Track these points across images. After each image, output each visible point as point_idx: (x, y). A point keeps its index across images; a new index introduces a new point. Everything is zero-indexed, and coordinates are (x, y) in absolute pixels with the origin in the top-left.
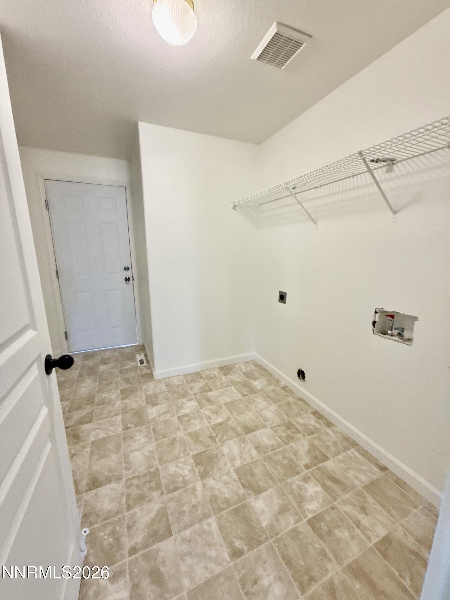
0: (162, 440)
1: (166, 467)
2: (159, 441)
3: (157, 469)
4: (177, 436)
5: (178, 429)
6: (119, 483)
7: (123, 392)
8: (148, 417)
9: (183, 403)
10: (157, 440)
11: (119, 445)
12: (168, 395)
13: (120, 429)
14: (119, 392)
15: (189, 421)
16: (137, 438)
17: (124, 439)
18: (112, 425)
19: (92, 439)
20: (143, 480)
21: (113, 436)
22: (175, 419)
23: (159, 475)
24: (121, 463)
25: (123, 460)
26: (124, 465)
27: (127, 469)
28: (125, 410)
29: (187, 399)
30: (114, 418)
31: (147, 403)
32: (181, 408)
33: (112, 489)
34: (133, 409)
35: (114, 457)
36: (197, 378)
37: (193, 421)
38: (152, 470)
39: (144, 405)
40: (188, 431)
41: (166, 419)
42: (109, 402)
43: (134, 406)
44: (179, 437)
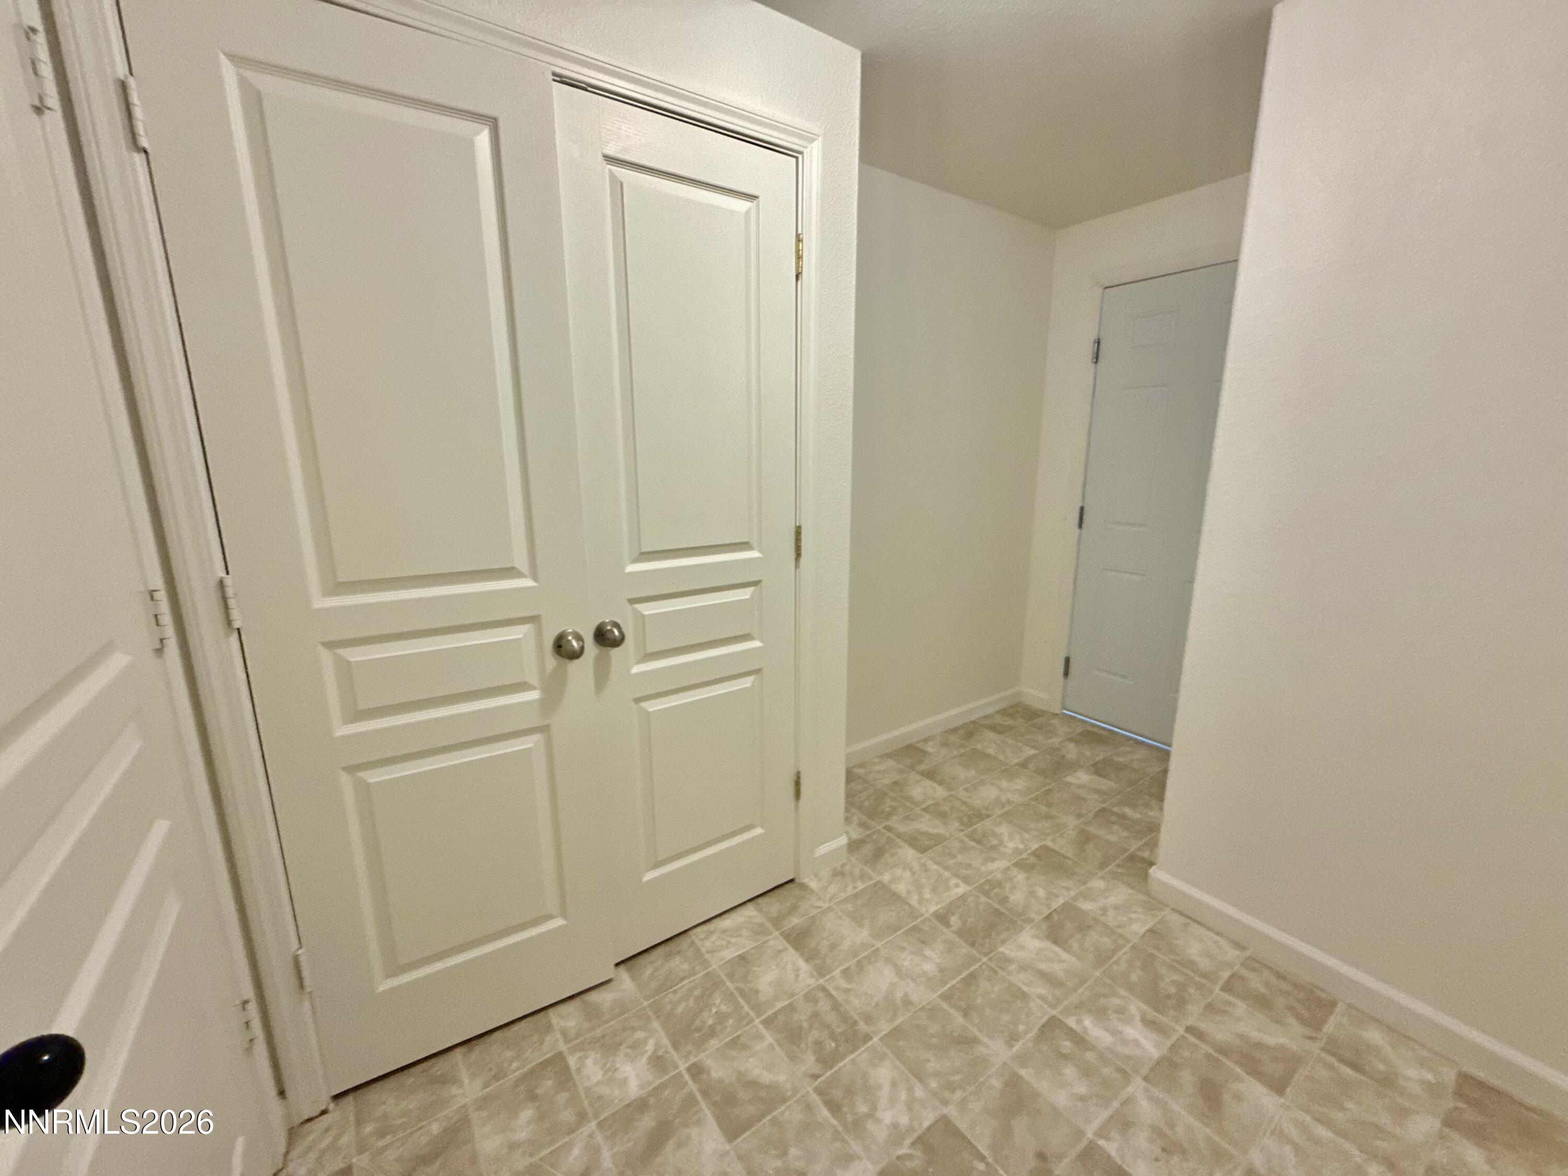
0: (952, 1011)
1: (882, 1057)
2: (945, 1006)
3: (868, 1038)
4: (987, 1046)
5: (1013, 1038)
6: (812, 976)
7: (1043, 854)
8: (1003, 942)
9: (1121, 1011)
10: (946, 997)
11: (893, 929)
12: (1119, 954)
13: (933, 908)
14: (1035, 846)
15: (1065, 1057)
16: (928, 952)
17: (915, 929)
18: (934, 890)
19: (886, 878)
20: (832, 1018)
21: (910, 905)
22: (1040, 1013)
23: (855, 1048)
24: (855, 955)
25: (863, 955)
26: (852, 962)
27: (846, 973)
28: (990, 887)
29: (1152, 1014)
30: (954, 881)
31: (1048, 918)
32: (1101, 1014)
33: (797, 970)
34: (1004, 900)
35: (864, 935)
36: (1291, 1009)
37: (1070, 1071)
38: (862, 1027)
39: (1033, 915)
40: (1023, 1072)
41: (1025, 988)
42: (993, 848)
43: (1017, 898)
44: (985, 1051)
